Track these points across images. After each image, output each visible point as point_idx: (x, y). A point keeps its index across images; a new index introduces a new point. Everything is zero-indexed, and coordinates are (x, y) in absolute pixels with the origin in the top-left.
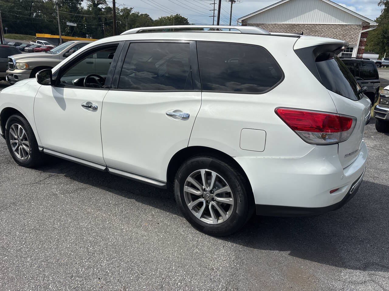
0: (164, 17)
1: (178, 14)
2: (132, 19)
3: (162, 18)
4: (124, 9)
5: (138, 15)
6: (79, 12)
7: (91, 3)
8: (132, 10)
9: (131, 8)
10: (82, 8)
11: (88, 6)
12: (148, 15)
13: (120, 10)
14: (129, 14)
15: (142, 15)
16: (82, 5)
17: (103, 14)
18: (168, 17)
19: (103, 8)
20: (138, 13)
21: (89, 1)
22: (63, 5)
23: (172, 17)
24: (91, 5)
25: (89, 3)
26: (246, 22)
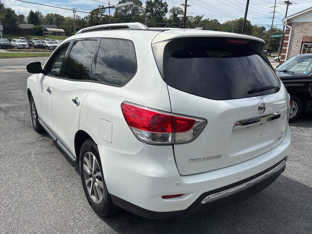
0: (229, 21)
1: (242, 18)
2: (202, 24)
3: (227, 22)
4: (197, 17)
5: (208, 21)
6: (163, 22)
7: (172, 14)
8: (203, 17)
9: (202, 16)
10: (166, 18)
11: (170, 17)
12: (217, 20)
13: (194, 18)
14: (200, 20)
15: (212, 20)
16: (166, 16)
17: (180, 22)
18: (233, 21)
19: (181, 18)
20: (209, 19)
21: (171, 13)
22: (153, 17)
23: (236, 21)
24: (172, 15)
25: (171, 14)
26: (291, 21)
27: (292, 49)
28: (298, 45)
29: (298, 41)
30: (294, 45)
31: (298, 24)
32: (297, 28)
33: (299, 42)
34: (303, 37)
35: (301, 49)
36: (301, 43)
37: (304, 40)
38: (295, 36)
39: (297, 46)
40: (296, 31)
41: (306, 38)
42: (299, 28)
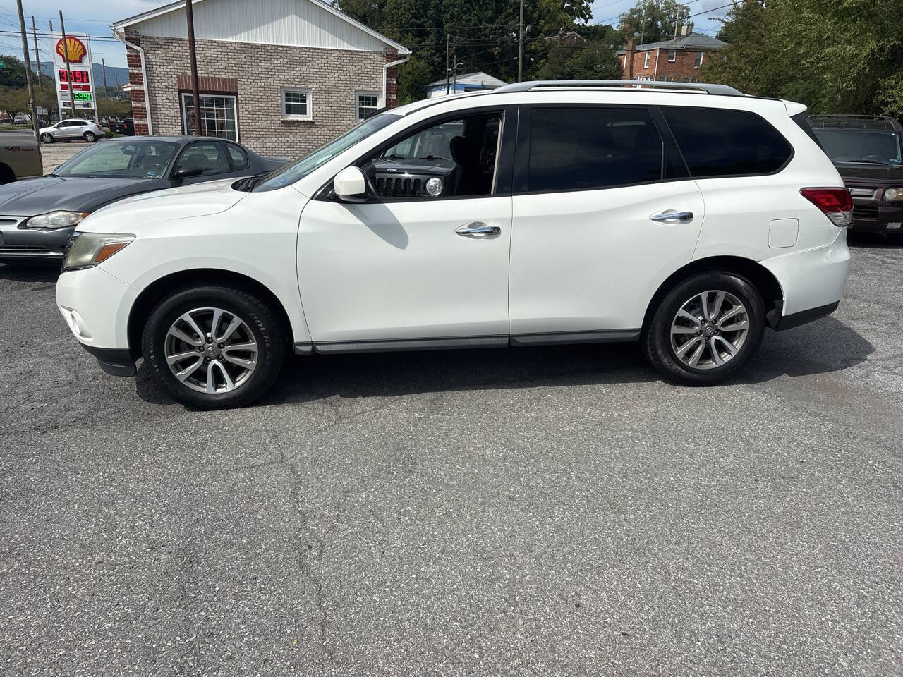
26: (136, 32)
27: (159, 106)
28: (171, 98)
29: (167, 87)
30: (161, 97)
31: (155, 43)
32: (157, 52)
33: (170, 90)
34: (178, 77)
35: (181, 108)
36: (177, 93)
37: (183, 86)
38: (157, 72)
39: (168, 99)
40: (156, 62)
41: (185, 78)
42: (160, 52)
